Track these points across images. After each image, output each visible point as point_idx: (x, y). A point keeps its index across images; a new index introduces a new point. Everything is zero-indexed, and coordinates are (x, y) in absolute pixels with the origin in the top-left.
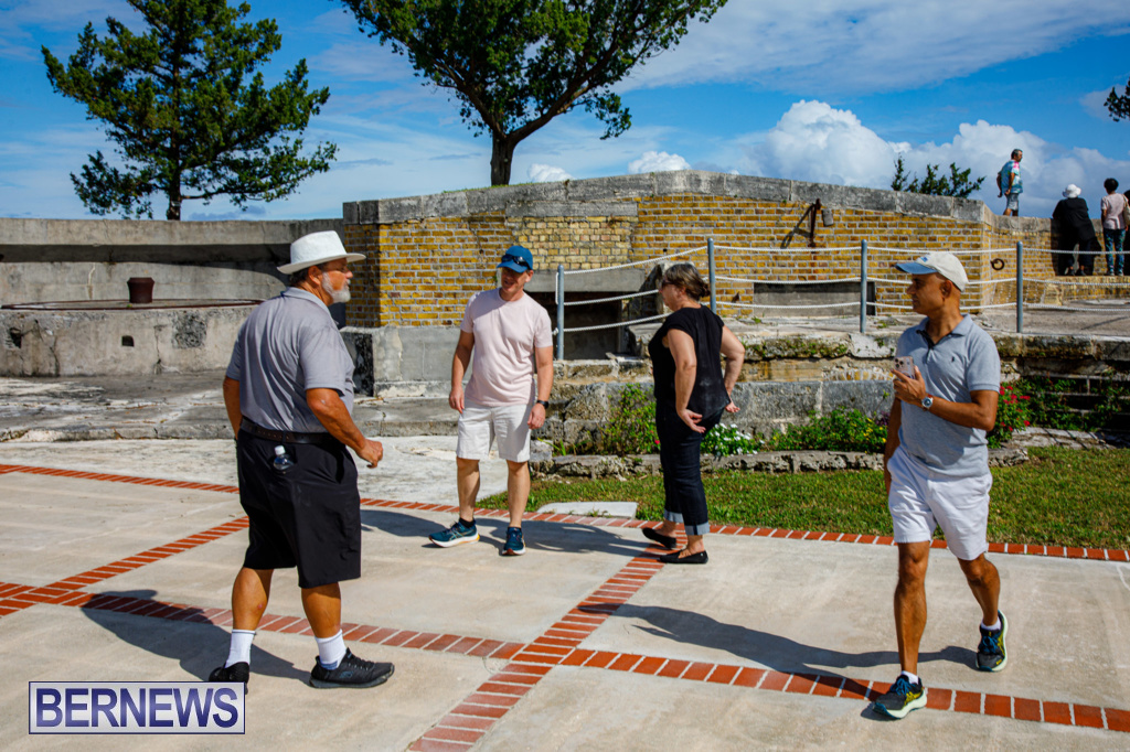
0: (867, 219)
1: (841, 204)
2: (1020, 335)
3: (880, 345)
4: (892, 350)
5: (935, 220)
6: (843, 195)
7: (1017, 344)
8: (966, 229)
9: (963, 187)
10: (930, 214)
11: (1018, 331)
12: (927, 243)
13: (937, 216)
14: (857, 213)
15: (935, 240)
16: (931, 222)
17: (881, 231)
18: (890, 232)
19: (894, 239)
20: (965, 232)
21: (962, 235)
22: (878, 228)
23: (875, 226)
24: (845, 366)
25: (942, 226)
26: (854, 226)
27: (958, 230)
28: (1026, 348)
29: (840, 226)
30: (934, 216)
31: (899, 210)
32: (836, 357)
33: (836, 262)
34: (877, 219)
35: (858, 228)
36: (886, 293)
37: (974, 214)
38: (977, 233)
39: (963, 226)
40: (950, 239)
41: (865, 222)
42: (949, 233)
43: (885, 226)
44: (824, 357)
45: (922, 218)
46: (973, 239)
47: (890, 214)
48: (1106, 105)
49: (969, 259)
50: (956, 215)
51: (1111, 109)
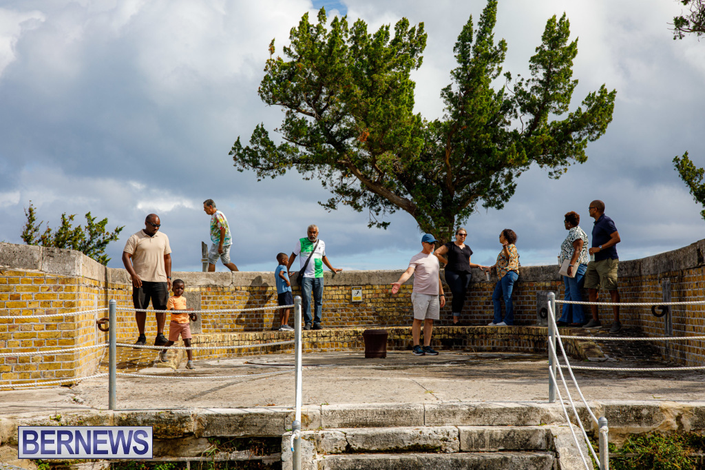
2: (111, 413)
5: (19, 273)
8: (58, 284)
9: (101, 238)
10: (12, 266)
11: (110, 408)
13: (20, 269)
15: (18, 298)
16: (14, 277)
20: (57, 289)
21: (52, 292)
25: (28, 282)
27: (48, 285)
37: (68, 266)
38: (71, 289)
39: (55, 280)
40: (38, 297)
42: (37, 289)
46: (66, 296)
48: (230, 154)
49: (61, 320)
50: (46, 269)
51: (235, 159)
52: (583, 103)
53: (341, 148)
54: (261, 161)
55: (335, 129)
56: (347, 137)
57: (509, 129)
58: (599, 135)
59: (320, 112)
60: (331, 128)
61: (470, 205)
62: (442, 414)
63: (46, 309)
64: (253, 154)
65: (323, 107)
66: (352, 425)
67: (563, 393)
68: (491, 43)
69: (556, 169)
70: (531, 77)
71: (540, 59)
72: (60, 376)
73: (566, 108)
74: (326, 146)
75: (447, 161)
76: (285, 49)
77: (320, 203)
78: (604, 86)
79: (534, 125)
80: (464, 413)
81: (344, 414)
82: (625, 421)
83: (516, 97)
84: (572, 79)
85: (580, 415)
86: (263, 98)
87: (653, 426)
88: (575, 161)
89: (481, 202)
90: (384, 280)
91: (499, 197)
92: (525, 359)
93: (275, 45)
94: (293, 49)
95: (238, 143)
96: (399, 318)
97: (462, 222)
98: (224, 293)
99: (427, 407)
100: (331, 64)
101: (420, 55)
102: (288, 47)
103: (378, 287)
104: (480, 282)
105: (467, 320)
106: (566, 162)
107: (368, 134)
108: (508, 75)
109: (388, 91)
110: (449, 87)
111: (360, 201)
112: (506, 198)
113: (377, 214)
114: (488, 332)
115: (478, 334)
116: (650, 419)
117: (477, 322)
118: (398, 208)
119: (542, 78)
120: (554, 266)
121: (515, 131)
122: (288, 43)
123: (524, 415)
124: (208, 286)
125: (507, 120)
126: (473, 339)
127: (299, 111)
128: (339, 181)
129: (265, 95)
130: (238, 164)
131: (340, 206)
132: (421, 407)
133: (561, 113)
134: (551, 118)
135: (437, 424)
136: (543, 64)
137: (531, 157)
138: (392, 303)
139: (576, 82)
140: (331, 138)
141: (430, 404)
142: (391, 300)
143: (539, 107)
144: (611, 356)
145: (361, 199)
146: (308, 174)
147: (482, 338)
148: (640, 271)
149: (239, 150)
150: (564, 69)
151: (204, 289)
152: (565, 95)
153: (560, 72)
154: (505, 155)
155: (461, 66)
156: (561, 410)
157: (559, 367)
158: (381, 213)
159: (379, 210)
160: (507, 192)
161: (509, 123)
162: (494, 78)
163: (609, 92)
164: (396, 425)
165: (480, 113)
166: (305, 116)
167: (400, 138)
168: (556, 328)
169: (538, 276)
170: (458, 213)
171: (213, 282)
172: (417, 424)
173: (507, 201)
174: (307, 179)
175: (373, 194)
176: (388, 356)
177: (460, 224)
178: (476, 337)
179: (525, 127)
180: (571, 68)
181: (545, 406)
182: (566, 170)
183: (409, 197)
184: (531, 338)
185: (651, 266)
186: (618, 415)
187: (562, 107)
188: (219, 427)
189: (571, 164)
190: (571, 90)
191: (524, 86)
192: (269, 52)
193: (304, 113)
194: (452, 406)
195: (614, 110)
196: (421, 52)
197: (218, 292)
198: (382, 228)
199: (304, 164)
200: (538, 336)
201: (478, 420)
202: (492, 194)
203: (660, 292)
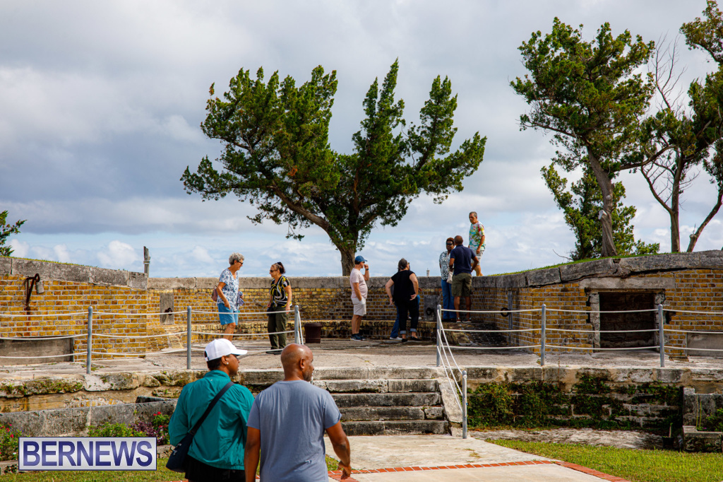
0: (68, 288)
1: (50, 276)
2: (190, 371)
3: (104, 381)
4: (112, 385)
5: (116, 288)
6: (51, 270)
7: (191, 377)
8: (138, 295)
10: (113, 284)
11: (188, 368)
12: (111, 305)
13: (117, 286)
14: (61, 283)
15: (116, 303)
16: (114, 290)
17: (78, 297)
18: (84, 298)
19: (87, 303)
20: (137, 297)
21: (134, 299)
22: (76, 295)
23: (74, 293)
24: (80, 398)
25: (122, 293)
26: (58, 293)
27: (132, 295)
28: (196, 379)
29: (49, 294)
30: (116, 285)
31: (91, 281)
32: (75, 392)
33: (45, 321)
34: (75, 288)
35: (62, 295)
36: (81, 344)
38: (144, 297)
39: (136, 292)
40: (127, 302)
41: (67, 290)
42: (126, 298)
43: (81, 293)
44: (66, 392)
45: (107, 287)
46: (142, 302)
47: (85, 284)
48: (181, 180)
49: (139, 316)
50: (131, 285)
51: (185, 184)
52: (461, 147)
53: (270, 176)
54: (206, 186)
55: (264, 160)
56: (275, 166)
57: (403, 164)
58: (472, 172)
59: (253, 146)
60: (262, 159)
61: (370, 223)
62: (378, 372)
63: (131, 310)
64: (199, 180)
65: (255, 142)
66: (327, 378)
67: (445, 362)
68: (392, 101)
69: (439, 196)
70: (421, 125)
71: (428, 111)
72: (138, 351)
73: (447, 150)
74: (259, 174)
75: (355, 189)
76: (225, 94)
77: (248, 217)
78: (478, 133)
79: (423, 161)
80: (390, 372)
81: (323, 372)
82: (477, 377)
83: (409, 140)
84: (453, 127)
85: (454, 373)
86: (204, 131)
87: (492, 379)
88: (454, 189)
89: (379, 220)
90: (309, 285)
91: (394, 217)
92: (418, 344)
93: (214, 88)
94: (232, 95)
95: (187, 171)
96: (320, 314)
97: (364, 236)
98: (190, 294)
99: (370, 369)
100: (267, 112)
101: (331, 97)
102: (227, 92)
103: (304, 290)
104: (382, 288)
105: (371, 316)
106: (447, 191)
107: (297, 170)
108: (403, 122)
109: (312, 137)
110: (359, 133)
111: (282, 217)
112: (399, 217)
113: (294, 228)
114: (389, 325)
115: (382, 326)
116: (491, 375)
117: (379, 317)
118: (312, 223)
119: (429, 125)
120: (437, 278)
121: (408, 166)
122: (228, 89)
123: (423, 373)
124: (178, 289)
125: (402, 157)
126: (378, 331)
127: (237, 144)
128: (264, 200)
129: (206, 129)
130: (187, 188)
131: (264, 220)
132: (366, 369)
133: (444, 153)
134: (436, 156)
135: (375, 378)
136: (431, 115)
137: (419, 186)
138: (315, 302)
139: (456, 129)
140: (261, 167)
141: (370, 368)
142: (314, 300)
143: (427, 148)
144: (474, 342)
145: (283, 215)
146: (243, 197)
147: (384, 329)
148: (496, 285)
149: (188, 176)
150: (446, 119)
151: (176, 291)
152: (447, 139)
153: (444, 122)
154: (400, 186)
155: (368, 117)
156: (443, 370)
157: (443, 346)
158: (297, 227)
159: (296, 224)
160: (400, 212)
161: (403, 160)
162: (394, 127)
163: (481, 138)
164: (352, 378)
165: (383, 154)
166: (241, 148)
167: (322, 175)
168: (441, 325)
169: (425, 284)
170: (361, 229)
171: (182, 286)
172: (364, 378)
173: (400, 219)
174: (243, 201)
175: (292, 212)
176: (321, 342)
177: (363, 238)
178: (380, 328)
179: (416, 163)
180: (452, 118)
181: (434, 368)
182: (447, 197)
183: (323, 216)
184: (420, 330)
185: (502, 282)
186: (473, 373)
187: (445, 149)
188: (253, 379)
189: (451, 192)
190: (452, 134)
191: (415, 131)
192: (209, 94)
193: (241, 146)
194: (383, 368)
195: (485, 153)
196: (333, 95)
197: (185, 294)
198: (298, 239)
199: (241, 188)
200: (425, 328)
201: (398, 376)
202: (388, 214)
203: (507, 300)
